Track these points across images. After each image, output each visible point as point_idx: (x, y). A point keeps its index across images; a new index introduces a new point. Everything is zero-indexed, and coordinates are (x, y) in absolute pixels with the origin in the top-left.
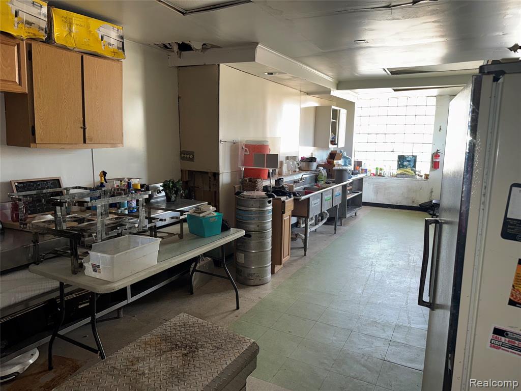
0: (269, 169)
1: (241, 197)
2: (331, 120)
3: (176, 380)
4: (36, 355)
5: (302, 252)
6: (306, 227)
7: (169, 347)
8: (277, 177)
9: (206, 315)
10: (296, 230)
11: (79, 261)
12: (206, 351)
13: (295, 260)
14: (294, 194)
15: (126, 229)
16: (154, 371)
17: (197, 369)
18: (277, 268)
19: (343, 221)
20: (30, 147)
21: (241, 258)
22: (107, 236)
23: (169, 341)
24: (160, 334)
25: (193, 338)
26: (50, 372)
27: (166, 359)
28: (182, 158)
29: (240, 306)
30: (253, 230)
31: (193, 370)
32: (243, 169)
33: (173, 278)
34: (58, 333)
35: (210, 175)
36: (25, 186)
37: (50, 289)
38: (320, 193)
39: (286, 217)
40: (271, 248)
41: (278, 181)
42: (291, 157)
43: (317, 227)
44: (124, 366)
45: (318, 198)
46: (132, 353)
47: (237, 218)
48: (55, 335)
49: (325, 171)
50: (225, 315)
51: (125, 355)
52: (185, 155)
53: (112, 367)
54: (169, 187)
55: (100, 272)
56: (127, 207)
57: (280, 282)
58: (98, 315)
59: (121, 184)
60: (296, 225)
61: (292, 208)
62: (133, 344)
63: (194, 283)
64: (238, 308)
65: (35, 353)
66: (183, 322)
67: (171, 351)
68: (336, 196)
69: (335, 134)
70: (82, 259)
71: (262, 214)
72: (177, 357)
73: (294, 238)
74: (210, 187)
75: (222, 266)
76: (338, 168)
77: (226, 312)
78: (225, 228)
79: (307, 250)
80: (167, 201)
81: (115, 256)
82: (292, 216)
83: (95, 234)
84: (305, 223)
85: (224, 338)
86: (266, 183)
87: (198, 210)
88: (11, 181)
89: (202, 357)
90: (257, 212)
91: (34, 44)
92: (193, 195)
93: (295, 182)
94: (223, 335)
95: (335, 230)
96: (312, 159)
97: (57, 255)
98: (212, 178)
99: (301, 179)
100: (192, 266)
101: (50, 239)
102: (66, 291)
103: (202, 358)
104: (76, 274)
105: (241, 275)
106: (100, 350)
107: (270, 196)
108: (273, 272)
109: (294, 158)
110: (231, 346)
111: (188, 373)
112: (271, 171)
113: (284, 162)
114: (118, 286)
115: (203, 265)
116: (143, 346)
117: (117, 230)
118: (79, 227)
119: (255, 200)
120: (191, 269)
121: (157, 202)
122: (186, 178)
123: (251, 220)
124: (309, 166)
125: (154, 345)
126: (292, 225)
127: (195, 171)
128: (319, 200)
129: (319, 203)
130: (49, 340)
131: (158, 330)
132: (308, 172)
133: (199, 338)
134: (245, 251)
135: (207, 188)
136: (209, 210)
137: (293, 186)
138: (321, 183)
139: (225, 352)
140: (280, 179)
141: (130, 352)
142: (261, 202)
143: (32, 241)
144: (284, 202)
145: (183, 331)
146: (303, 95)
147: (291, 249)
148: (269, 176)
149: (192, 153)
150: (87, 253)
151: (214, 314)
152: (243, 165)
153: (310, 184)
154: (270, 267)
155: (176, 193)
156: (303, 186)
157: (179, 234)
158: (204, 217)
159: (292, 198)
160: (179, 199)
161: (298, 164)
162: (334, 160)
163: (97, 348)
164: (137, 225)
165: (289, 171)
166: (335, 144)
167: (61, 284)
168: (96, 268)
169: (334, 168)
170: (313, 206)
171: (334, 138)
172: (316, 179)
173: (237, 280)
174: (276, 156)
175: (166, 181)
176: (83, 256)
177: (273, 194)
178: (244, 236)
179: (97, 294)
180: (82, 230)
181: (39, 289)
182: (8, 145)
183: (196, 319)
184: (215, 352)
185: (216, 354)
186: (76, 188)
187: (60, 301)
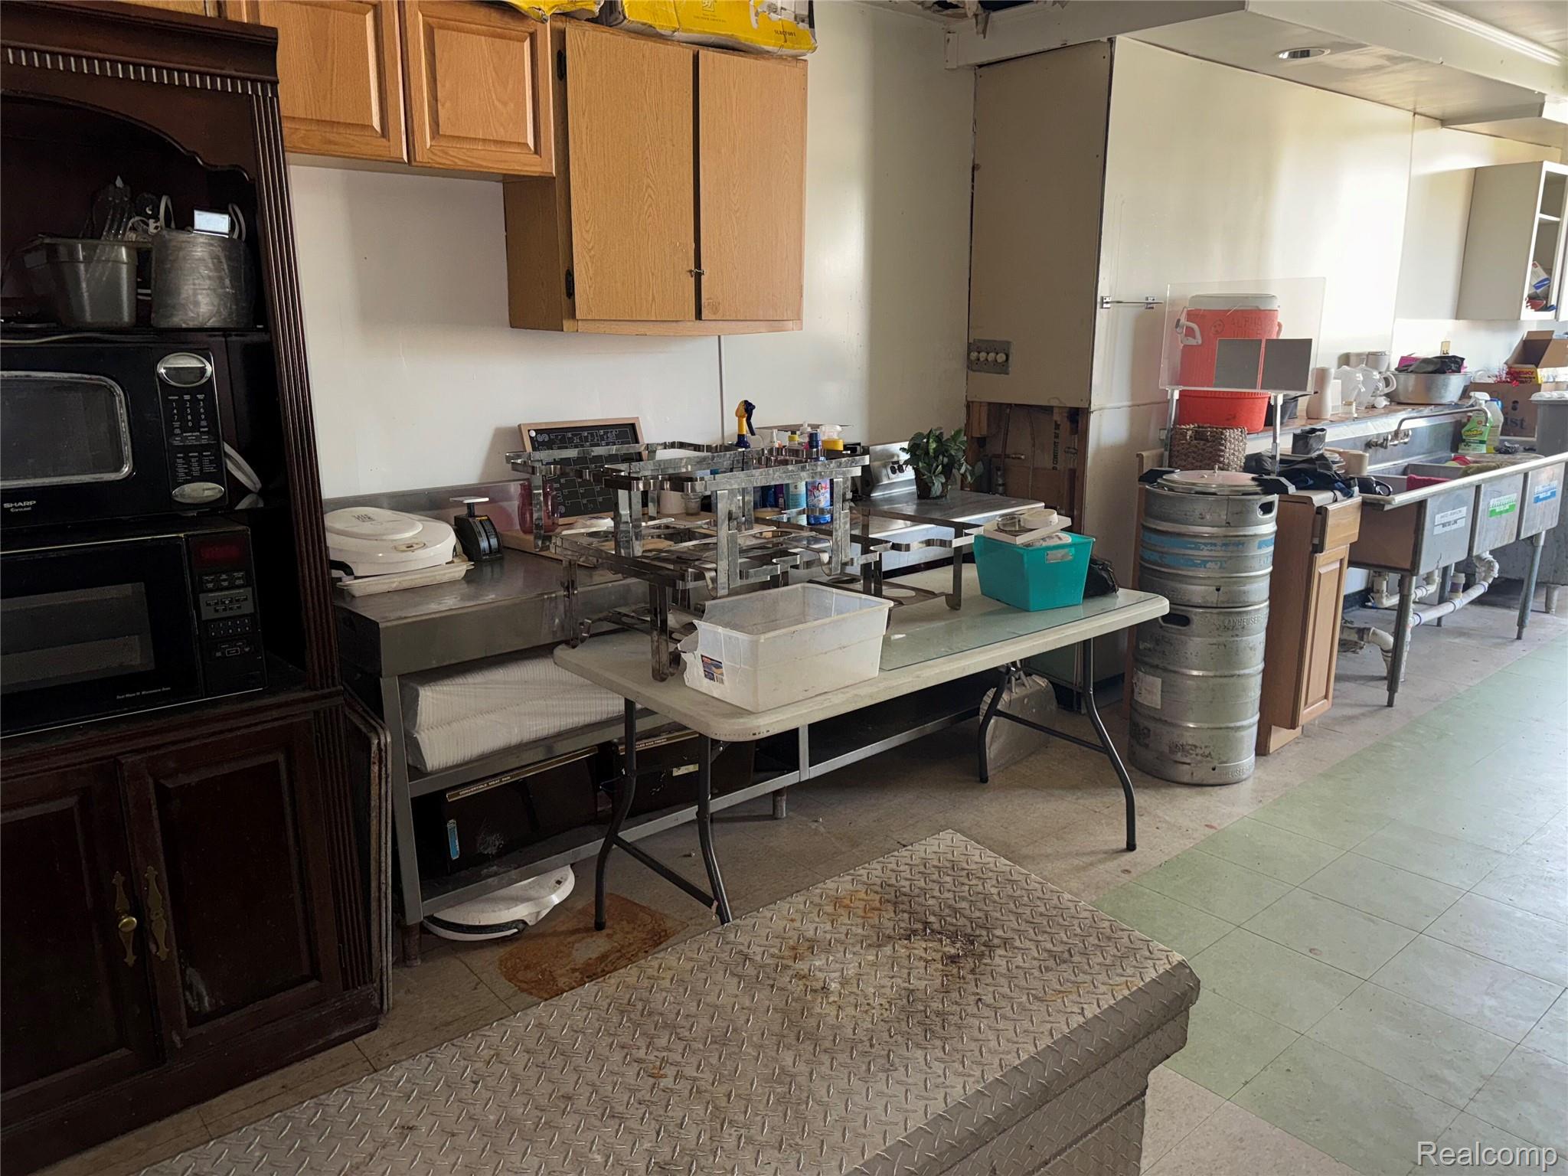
0: (1272, 393)
1: (1162, 487)
2: (1539, 216)
3: (919, 1030)
4: (567, 883)
5: (1381, 693)
6: (1402, 610)
7: (903, 925)
8: (1299, 426)
9: (1025, 851)
10: (1361, 617)
11: (672, 647)
12: (1019, 961)
13: (1351, 719)
14: (1366, 486)
15: (796, 567)
16: (855, 990)
17: (987, 1012)
18: (1280, 737)
19: (1556, 595)
20: (562, 330)
21: (1150, 691)
22: (745, 582)
23: (906, 907)
24: (878, 881)
25: (978, 914)
26: (599, 933)
27: (894, 961)
28: (973, 365)
29: (1137, 842)
30: (1198, 600)
31: (973, 1010)
32: (1176, 396)
33: (930, 727)
34: (620, 834)
35: (1056, 417)
36: (552, 436)
37: (605, 716)
38: (1470, 485)
39: (1327, 564)
40: (1261, 666)
41: (1302, 440)
42: (1359, 355)
43: (1446, 609)
44: (773, 956)
45: (1460, 503)
46: (797, 924)
47: (1142, 558)
48: (612, 839)
49: (1497, 406)
50: (1087, 859)
51: (778, 924)
52: (983, 355)
53: (740, 952)
54: (927, 453)
55: (722, 682)
56: (804, 506)
57: (1286, 785)
58: (718, 805)
59: (791, 439)
60: (1363, 598)
61: (1353, 533)
62: (801, 899)
63: (992, 750)
64: (1131, 846)
65: (566, 880)
66: (950, 856)
67: (908, 938)
68: (1537, 500)
69: (1549, 271)
70: (679, 641)
71: (1235, 547)
72: (927, 961)
73: (1350, 643)
74: (1055, 457)
75: (1084, 711)
76: (1555, 395)
77: (1093, 853)
78: (1099, 586)
79: (1400, 689)
80: (919, 497)
81: (762, 638)
82: (1351, 564)
83: (713, 574)
84: (1401, 592)
85: (1078, 931)
86: (1259, 444)
87: (1012, 526)
88: (519, 426)
89: (1002, 975)
90: (1218, 542)
91: (572, 32)
92: (1000, 482)
93: (1369, 445)
94: (1076, 922)
95: (1521, 624)
96: (1448, 364)
97: (622, 627)
98: (1066, 425)
99: (1396, 434)
100: (988, 699)
101: (606, 582)
102: (642, 725)
103: (1003, 981)
104: (663, 680)
105: (1147, 746)
106: (718, 901)
107: (1269, 487)
108: (1262, 749)
109: (1373, 359)
110: (1101, 960)
111: (957, 1018)
112: (1280, 402)
113: (1333, 371)
114: (769, 725)
115: (1021, 700)
116: (829, 909)
117: (770, 567)
118: (676, 551)
119: (1211, 498)
120: (984, 707)
121: (890, 500)
122: (981, 429)
123: (1196, 565)
124: (1429, 388)
125: (860, 912)
126: (1346, 597)
127: (1009, 405)
128: (1464, 512)
129: (1464, 524)
130: (598, 851)
131: (874, 871)
132: (1426, 411)
133: (998, 915)
134: (1165, 670)
135: (1045, 461)
136: (1048, 523)
137: (1361, 457)
138: (1476, 452)
139: (1081, 977)
140: (1313, 431)
141: (792, 920)
142: (1236, 507)
143: (562, 584)
144: (1322, 511)
145: (948, 886)
146: (1426, 127)
147: (1338, 678)
148: (1269, 422)
149: (1004, 348)
150: (691, 628)
151: (1049, 851)
152: (1176, 382)
153: (1430, 452)
154: (1255, 729)
155: (947, 471)
156: (1403, 462)
157: (947, 595)
158: (1028, 545)
159: (1357, 498)
160: (954, 491)
161: (1387, 381)
162: (1537, 367)
163: (710, 893)
164: (825, 557)
165: (1350, 404)
166: (1547, 308)
167: (629, 704)
168: (712, 668)
169: (1536, 397)
170: (1438, 530)
171: (1544, 285)
172: (1457, 437)
173: (1132, 760)
174: (1304, 347)
175: (919, 435)
176: (681, 633)
177: (1283, 480)
178: (1164, 617)
179: (716, 743)
180: (682, 560)
181: (578, 714)
182: (512, 327)
183: (989, 857)
184: (1048, 969)
185: (1049, 975)
186: (673, 445)
187: (626, 748)
